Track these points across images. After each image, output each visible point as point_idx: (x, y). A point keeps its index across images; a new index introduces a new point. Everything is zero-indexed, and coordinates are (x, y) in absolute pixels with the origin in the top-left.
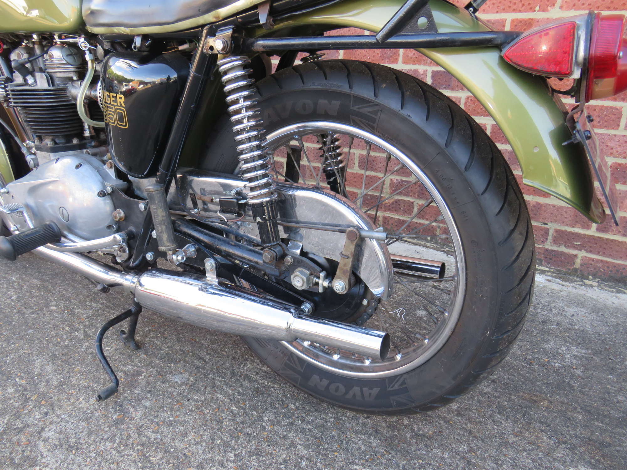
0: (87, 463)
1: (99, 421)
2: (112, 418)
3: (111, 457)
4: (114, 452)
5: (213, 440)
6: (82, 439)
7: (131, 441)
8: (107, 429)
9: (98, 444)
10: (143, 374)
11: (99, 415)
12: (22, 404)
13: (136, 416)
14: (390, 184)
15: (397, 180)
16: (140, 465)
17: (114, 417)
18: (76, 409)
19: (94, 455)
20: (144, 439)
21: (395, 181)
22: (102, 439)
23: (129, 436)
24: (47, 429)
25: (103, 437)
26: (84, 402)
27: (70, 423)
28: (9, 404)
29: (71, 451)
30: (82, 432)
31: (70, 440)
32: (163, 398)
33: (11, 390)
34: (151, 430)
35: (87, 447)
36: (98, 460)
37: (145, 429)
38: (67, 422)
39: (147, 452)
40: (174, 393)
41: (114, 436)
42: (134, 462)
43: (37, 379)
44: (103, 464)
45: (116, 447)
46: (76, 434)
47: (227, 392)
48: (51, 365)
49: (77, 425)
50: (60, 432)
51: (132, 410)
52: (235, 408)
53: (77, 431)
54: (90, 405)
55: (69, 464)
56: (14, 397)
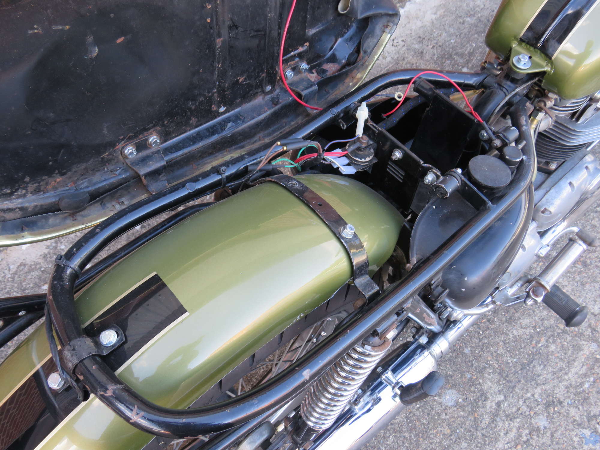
2: (581, 268)
8: (592, 271)
11: (579, 277)
12: (569, 334)
17: (580, 267)
18: (573, 293)
24: (592, 311)
27: (587, 295)
28: (568, 345)
30: (594, 287)
33: (553, 347)
38: (586, 297)
43: (540, 328)
46: (596, 291)
48: (522, 321)
50: (595, 301)
53: (593, 290)
54: (569, 284)
56: (561, 342)
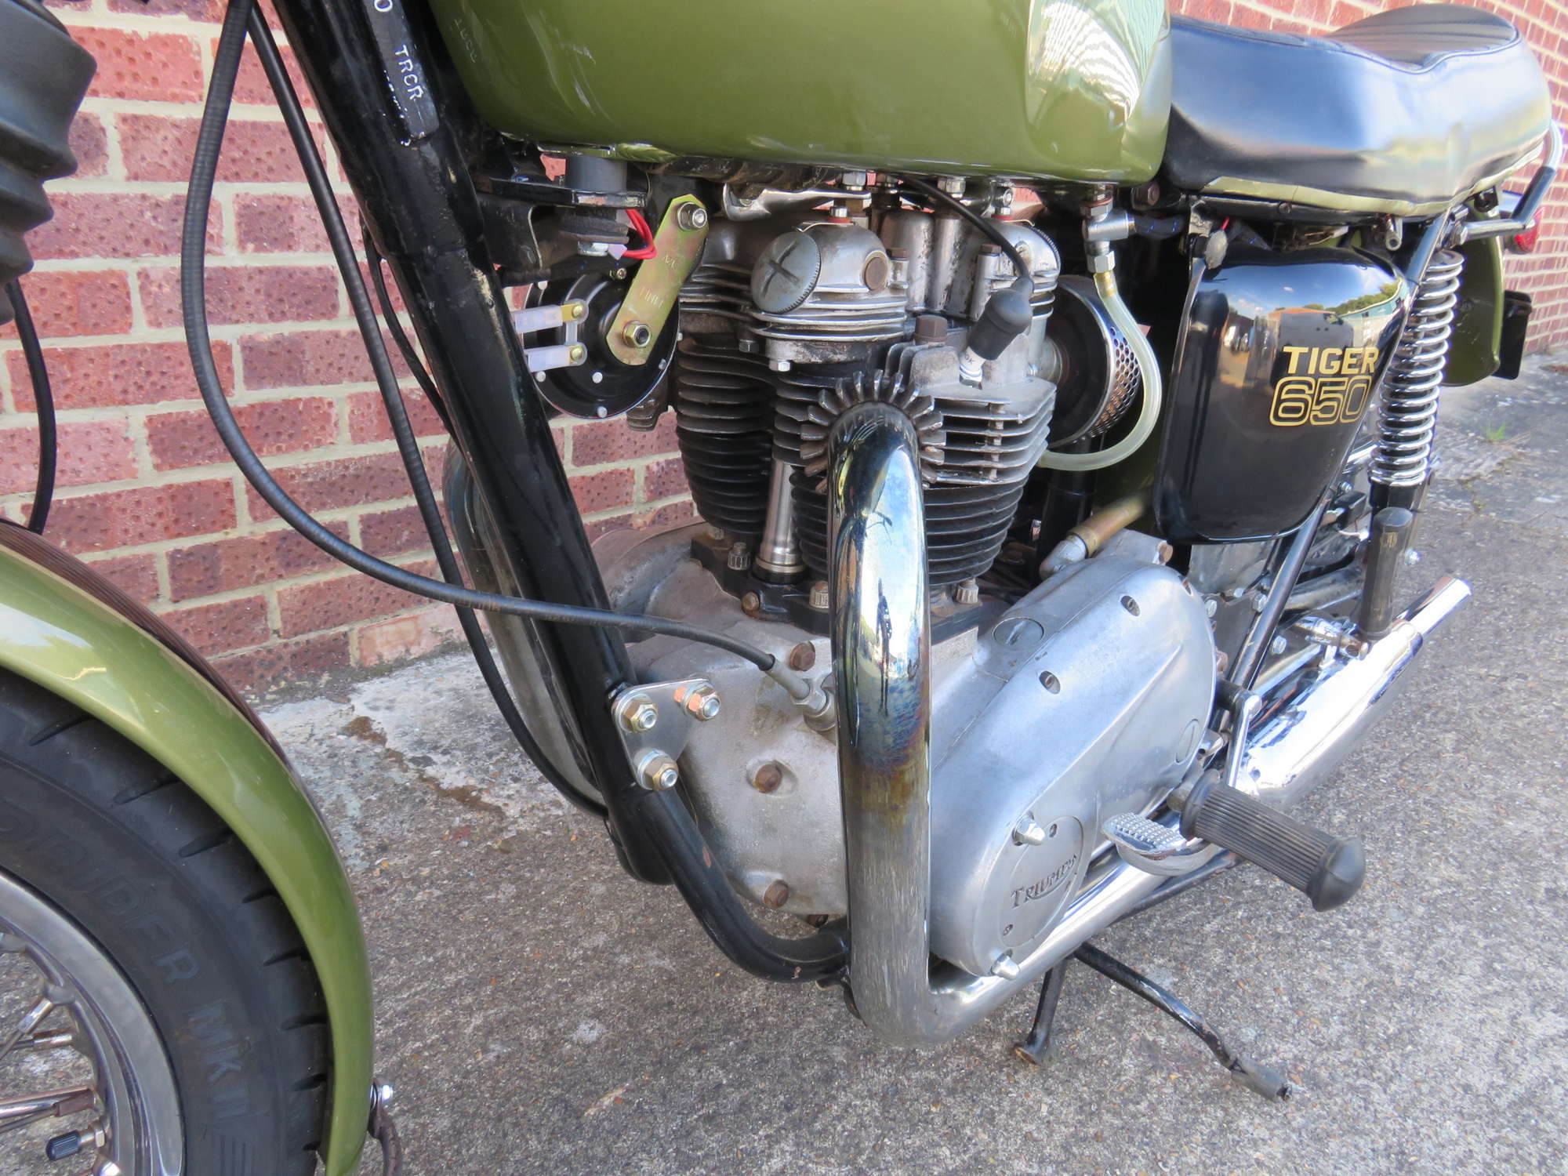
0: (1431, 1134)
1: (1320, 1116)
3: (1404, 1092)
4: (1393, 1087)
5: (1322, 949)
6: (1376, 1146)
7: (1359, 1061)
9: (1379, 1116)
10: (1151, 1038)
13: (1291, 1051)
14: (646, 478)
15: (658, 464)
16: (1410, 1047)
19: (1410, 1121)
20: (1347, 1040)
21: (655, 468)
22: (1366, 1108)
23: (1348, 1063)
25: (1360, 1107)
26: (1267, 1149)
29: (1411, 1164)
31: (1384, 1169)
32: (1228, 1007)
34: (1324, 1030)
35: (1394, 1135)
36: (1418, 1113)
37: (1323, 1038)
39: (1378, 1036)
40: (1210, 989)
41: (1353, 1089)
42: (1405, 1056)
44: (1425, 1105)
45: (1380, 1084)
47: (1195, 918)
49: (1340, 1157)
51: (1274, 1059)
52: (1240, 913)
55: (1445, 1167)
